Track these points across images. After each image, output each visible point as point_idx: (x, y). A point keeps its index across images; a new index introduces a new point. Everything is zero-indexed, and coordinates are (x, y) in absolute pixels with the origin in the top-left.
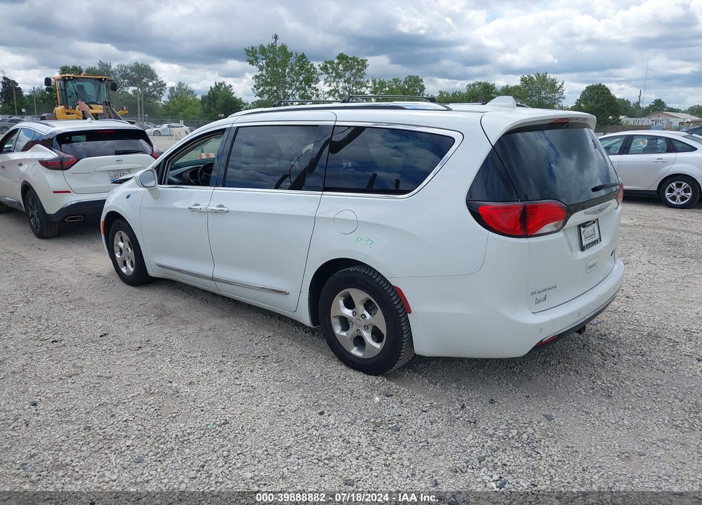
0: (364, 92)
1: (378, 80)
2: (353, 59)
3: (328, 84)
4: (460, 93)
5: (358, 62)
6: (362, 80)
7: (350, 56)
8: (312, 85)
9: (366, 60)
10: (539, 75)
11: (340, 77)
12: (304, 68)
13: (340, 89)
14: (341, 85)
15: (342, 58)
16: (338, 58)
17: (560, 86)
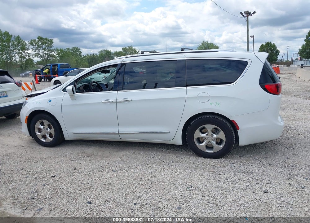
0: (53, 54)
1: (59, 49)
2: (46, 39)
3: (34, 51)
4: (96, 54)
5: (48, 40)
6: (52, 49)
7: (44, 38)
8: (25, 51)
9: (53, 40)
10: (129, 47)
11: (40, 47)
12: (20, 43)
13: (41, 53)
14: (41, 51)
15: (40, 38)
16: (38, 38)
17: (138, 52)
